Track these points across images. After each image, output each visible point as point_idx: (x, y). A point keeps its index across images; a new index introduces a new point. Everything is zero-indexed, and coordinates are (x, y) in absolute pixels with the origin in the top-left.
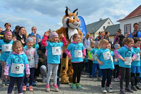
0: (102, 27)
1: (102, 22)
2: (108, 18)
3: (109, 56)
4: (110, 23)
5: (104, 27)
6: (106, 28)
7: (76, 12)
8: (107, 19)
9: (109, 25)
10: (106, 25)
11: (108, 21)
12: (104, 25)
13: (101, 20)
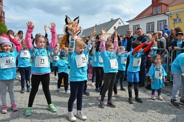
0: (113, 28)
1: (113, 22)
2: (120, 18)
3: (84, 61)
4: (120, 24)
5: (115, 27)
6: (116, 28)
7: (77, 19)
8: (118, 19)
9: (120, 25)
10: (117, 25)
11: (119, 21)
12: (114, 25)
13: (112, 20)
